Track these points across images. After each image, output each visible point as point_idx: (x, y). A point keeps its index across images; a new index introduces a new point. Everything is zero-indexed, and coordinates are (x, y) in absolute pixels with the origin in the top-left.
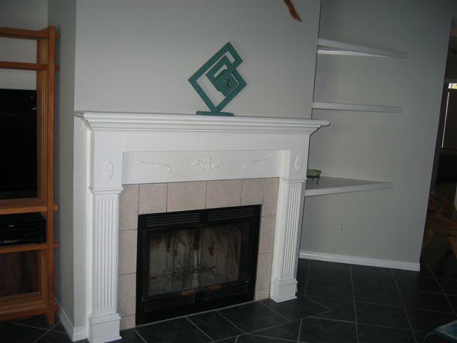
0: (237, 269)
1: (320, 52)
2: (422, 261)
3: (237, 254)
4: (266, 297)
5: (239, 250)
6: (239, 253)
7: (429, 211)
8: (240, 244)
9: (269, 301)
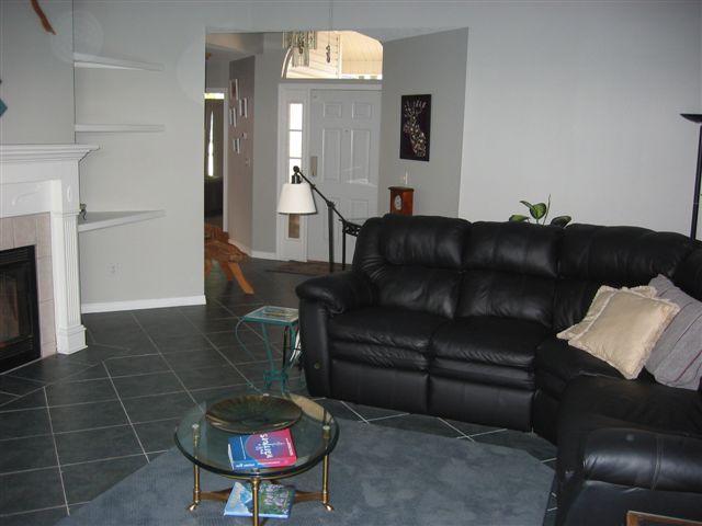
0: (16, 323)
1: (76, 64)
2: (207, 294)
3: (13, 308)
4: (53, 352)
5: (16, 301)
6: (16, 305)
7: (206, 239)
8: (15, 295)
9: (58, 356)
